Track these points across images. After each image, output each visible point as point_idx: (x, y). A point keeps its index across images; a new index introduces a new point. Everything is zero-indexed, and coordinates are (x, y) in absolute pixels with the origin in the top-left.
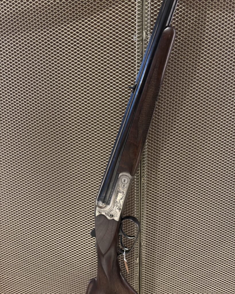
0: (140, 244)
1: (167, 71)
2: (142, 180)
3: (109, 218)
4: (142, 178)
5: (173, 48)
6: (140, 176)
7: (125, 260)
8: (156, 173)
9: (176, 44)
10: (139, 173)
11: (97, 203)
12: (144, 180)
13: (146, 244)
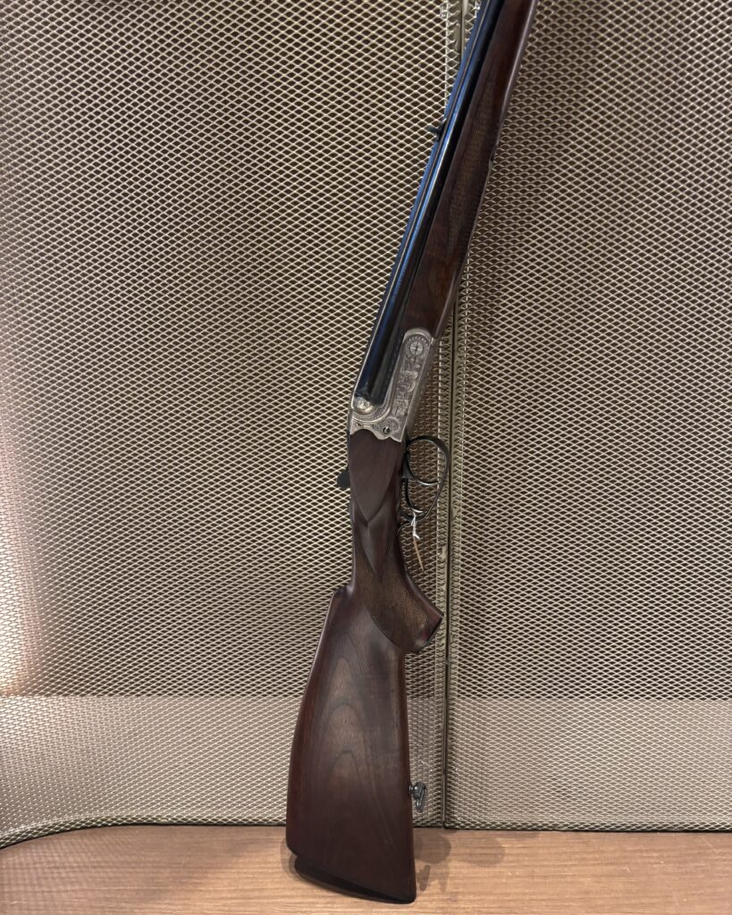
0: (450, 512)
1: (517, 84)
2: (457, 359)
3: (380, 436)
4: (457, 355)
5: (534, 27)
6: (450, 349)
7: (415, 534)
8: (490, 341)
9: (540, 17)
10: (450, 342)
11: (354, 403)
12: (463, 357)
13: (464, 513)
